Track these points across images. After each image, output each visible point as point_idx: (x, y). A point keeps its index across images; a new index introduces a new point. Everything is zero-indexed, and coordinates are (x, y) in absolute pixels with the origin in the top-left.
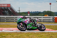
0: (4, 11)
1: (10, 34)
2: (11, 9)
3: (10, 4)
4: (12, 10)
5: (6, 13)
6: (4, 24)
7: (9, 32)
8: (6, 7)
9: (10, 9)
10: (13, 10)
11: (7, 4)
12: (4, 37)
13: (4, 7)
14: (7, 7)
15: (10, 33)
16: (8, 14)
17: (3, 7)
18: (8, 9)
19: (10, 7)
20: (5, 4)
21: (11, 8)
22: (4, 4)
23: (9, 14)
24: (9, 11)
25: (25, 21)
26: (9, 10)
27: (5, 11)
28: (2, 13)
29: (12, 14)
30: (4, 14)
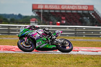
0: (82, 17)
1: (93, 59)
2: (95, 14)
3: (93, 6)
4: (95, 16)
5: (86, 21)
6: (82, 40)
7: (90, 54)
8: (85, 10)
9: (93, 14)
10: (98, 15)
11: (88, 6)
12: (82, 62)
13: (83, 10)
14: (88, 10)
15: (92, 57)
16: (89, 22)
17: (80, 10)
18: (89, 14)
19: (93, 11)
20: (84, 6)
21: (95, 12)
22: (82, 6)
23: (91, 22)
24: (91, 18)
25: (34, 33)
26: (91, 15)
27: (85, 18)
28: (78, 21)
29: (96, 23)
30: (82, 23)
